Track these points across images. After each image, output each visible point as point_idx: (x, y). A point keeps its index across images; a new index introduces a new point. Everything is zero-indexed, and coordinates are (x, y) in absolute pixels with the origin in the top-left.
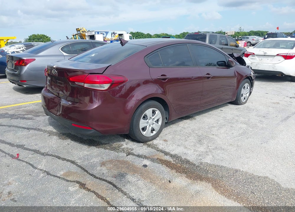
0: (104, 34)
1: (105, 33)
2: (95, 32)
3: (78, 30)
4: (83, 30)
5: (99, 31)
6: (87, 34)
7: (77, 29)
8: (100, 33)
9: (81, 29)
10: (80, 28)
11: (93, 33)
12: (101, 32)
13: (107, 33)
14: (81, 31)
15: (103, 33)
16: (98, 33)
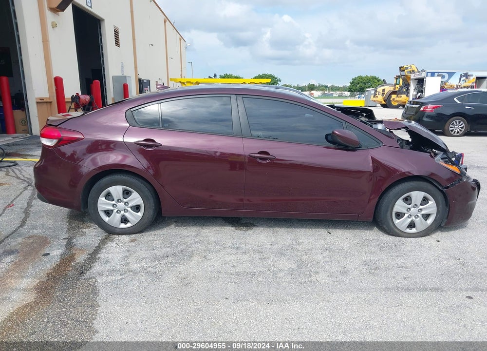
0: (443, 77)
1: (447, 76)
2: (427, 73)
3: (402, 69)
4: (411, 70)
5: (435, 71)
6: (412, 76)
7: (400, 68)
8: (436, 74)
9: (407, 68)
10: (405, 67)
11: (423, 75)
12: (438, 73)
13: (451, 74)
14: (406, 71)
15: (443, 74)
16: (433, 74)
